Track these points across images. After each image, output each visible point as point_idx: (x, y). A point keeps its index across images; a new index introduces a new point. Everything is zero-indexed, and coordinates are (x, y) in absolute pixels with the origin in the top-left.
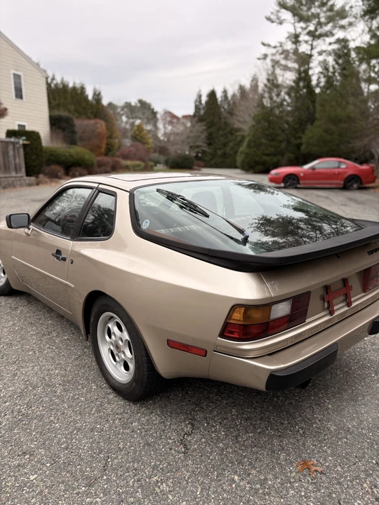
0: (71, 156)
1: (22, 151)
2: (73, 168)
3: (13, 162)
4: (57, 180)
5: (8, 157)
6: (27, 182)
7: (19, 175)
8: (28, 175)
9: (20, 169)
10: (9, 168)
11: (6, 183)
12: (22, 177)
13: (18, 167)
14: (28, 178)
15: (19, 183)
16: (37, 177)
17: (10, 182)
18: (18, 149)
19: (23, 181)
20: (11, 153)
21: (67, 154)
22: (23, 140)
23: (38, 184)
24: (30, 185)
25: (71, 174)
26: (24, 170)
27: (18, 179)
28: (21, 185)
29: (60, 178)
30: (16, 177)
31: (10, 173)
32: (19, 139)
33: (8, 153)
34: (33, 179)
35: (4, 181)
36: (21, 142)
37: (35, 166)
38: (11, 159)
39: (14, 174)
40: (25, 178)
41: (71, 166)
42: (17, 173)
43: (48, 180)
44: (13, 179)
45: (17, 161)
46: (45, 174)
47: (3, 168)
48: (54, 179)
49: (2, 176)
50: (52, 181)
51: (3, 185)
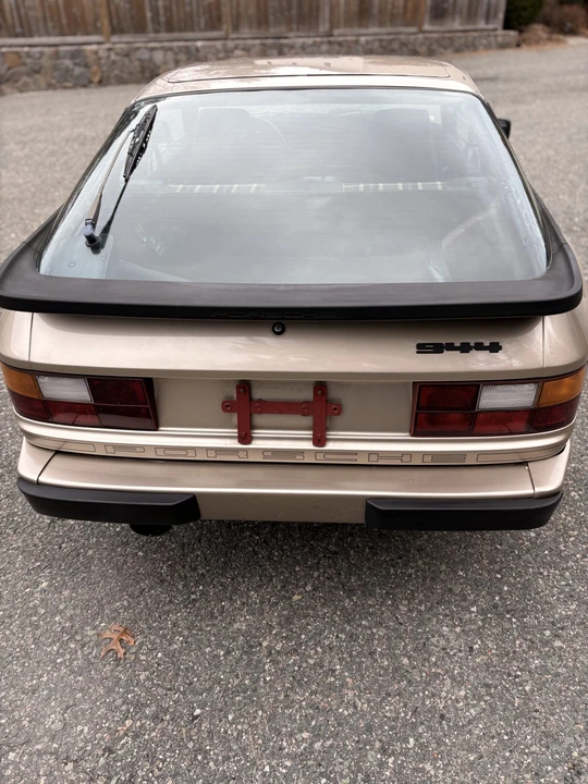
4: (561, 37)
6: (500, 39)
7: (491, 26)
8: (507, 26)
9: (496, 16)
10: (476, 13)
11: (462, 41)
12: (495, 30)
13: (492, 9)
14: (505, 32)
15: (484, 42)
16: (521, 32)
17: (471, 39)
19: (492, 39)
23: (518, 45)
24: (503, 46)
26: (501, 16)
27: (485, 33)
28: (488, 47)
29: (573, 32)
30: (485, 30)
31: (475, 23)
34: (513, 33)
35: (460, 38)
37: (525, 9)
39: (482, 25)
40: (501, 32)
42: (487, 23)
43: (544, 36)
44: (476, 34)
46: (547, 23)
47: (465, 11)
48: (555, 36)
49: (461, 28)
50: (550, 39)
51: (457, 45)
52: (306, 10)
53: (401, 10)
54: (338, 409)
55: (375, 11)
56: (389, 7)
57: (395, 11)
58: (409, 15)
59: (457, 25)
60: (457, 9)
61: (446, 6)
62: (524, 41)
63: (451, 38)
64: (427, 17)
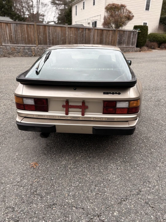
0: (163, 38)
1: (137, 35)
2: (163, 44)
3: (132, 40)
4: (151, 50)
5: (130, 38)
6: (135, 50)
7: (133, 47)
8: (137, 47)
9: (134, 44)
10: (129, 44)
11: (126, 50)
12: (134, 47)
13: (133, 43)
14: (137, 48)
15: (131, 50)
16: (140, 48)
17: (128, 49)
18: (135, 34)
19: (133, 49)
20: (132, 36)
21: (162, 37)
22: (139, 30)
23: (140, 51)
24: (136, 51)
25: (161, 47)
26: (136, 44)
28: (132, 51)
29: (154, 49)
30: (131, 47)
31: (129, 46)
32: (137, 30)
33: (130, 36)
36: (137, 31)
37: (141, 43)
38: (131, 39)
39: (131, 46)
40: (135, 48)
41: (162, 43)
42: (132, 46)
43: (147, 49)
44: (129, 48)
45: (134, 40)
46: (147, 46)
47: (126, 43)
48: (149, 49)
49: (126, 47)
50: (148, 50)
51: (124, 51)
52: (87, 41)
53: (110, 42)
54: (87, 107)
55: (104, 42)
56: (108, 41)
57: (109, 42)
58: (112, 43)
59: (124, 46)
60: (125, 43)
61: (122, 41)
62: (141, 50)
63: (123, 49)
64: (117, 44)
